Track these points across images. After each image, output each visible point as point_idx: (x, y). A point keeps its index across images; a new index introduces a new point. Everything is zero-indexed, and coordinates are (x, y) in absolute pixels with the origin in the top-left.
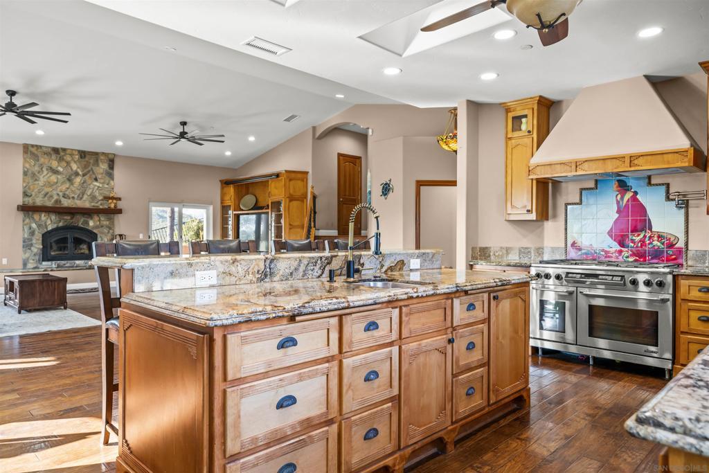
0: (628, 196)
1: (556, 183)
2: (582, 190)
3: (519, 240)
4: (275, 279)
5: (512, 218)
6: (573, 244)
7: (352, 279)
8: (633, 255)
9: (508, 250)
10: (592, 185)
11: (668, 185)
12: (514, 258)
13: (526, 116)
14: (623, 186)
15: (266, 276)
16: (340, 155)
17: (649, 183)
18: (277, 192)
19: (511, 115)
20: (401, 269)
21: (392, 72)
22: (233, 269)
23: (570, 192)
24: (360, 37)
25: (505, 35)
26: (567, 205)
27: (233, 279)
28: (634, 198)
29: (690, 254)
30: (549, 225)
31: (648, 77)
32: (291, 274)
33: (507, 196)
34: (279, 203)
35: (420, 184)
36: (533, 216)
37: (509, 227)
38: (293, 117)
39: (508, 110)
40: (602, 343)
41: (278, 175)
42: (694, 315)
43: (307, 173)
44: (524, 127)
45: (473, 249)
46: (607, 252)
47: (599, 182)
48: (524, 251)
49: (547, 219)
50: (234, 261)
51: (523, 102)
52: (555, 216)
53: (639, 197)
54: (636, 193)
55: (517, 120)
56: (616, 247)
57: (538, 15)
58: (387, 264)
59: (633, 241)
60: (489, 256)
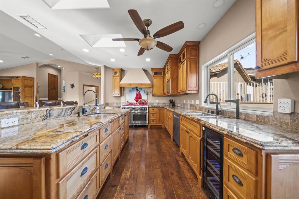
0: (138, 92)
1: (124, 88)
2: (129, 90)
3: (115, 101)
4: (52, 118)
5: (114, 96)
6: (127, 102)
7: (85, 115)
8: (139, 104)
9: (113, 103)
10: (131, 89)
11: (145, 90)
12: (115, 105)
13: (118, 72)
14: (137, 90)
15: (47, 117)
16: (49, 74)
17: (142, 90)
18: (16, 83)
19: (114, 71)
20: (95, 110)
21: (86, 50)
22: (29, 116)
23: (127, 90)
24: (80, 35)
25: (122, 50)
26: (126, 93)
27: (29, 121)
28: (139, 93)
29: (148, 103)
30: (122, 97)
31: (142, 69)
32: (59, 115)
33: (113, 90)
34: (18, 88)
35: (84, 86)
36: (120, 95)
37: (113, 98)
38: (27, 57)
39: (113, 70)
40: (137, 122)
41: (17, 77)
42: (152, 114)
43: (34, 78)
44: (117, 74)
45: (105, 103)
46: (134, 103)
47: (133, 89)
48: (117, 103)
49: (122, 96)
50: (29, 112)
51: (117, 68)
52: (123, 96)
53: (140, 92)
54: (139, 91)
55: (116, 72)
56: (136, 102)
57: (148, 47)
58: (91, 108)
59: (139, 101)
60: (109, 105)
